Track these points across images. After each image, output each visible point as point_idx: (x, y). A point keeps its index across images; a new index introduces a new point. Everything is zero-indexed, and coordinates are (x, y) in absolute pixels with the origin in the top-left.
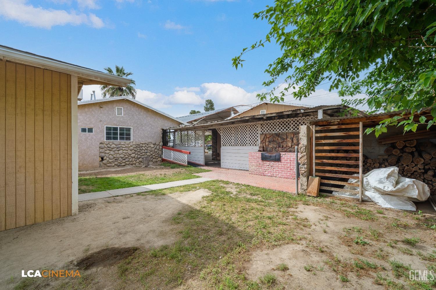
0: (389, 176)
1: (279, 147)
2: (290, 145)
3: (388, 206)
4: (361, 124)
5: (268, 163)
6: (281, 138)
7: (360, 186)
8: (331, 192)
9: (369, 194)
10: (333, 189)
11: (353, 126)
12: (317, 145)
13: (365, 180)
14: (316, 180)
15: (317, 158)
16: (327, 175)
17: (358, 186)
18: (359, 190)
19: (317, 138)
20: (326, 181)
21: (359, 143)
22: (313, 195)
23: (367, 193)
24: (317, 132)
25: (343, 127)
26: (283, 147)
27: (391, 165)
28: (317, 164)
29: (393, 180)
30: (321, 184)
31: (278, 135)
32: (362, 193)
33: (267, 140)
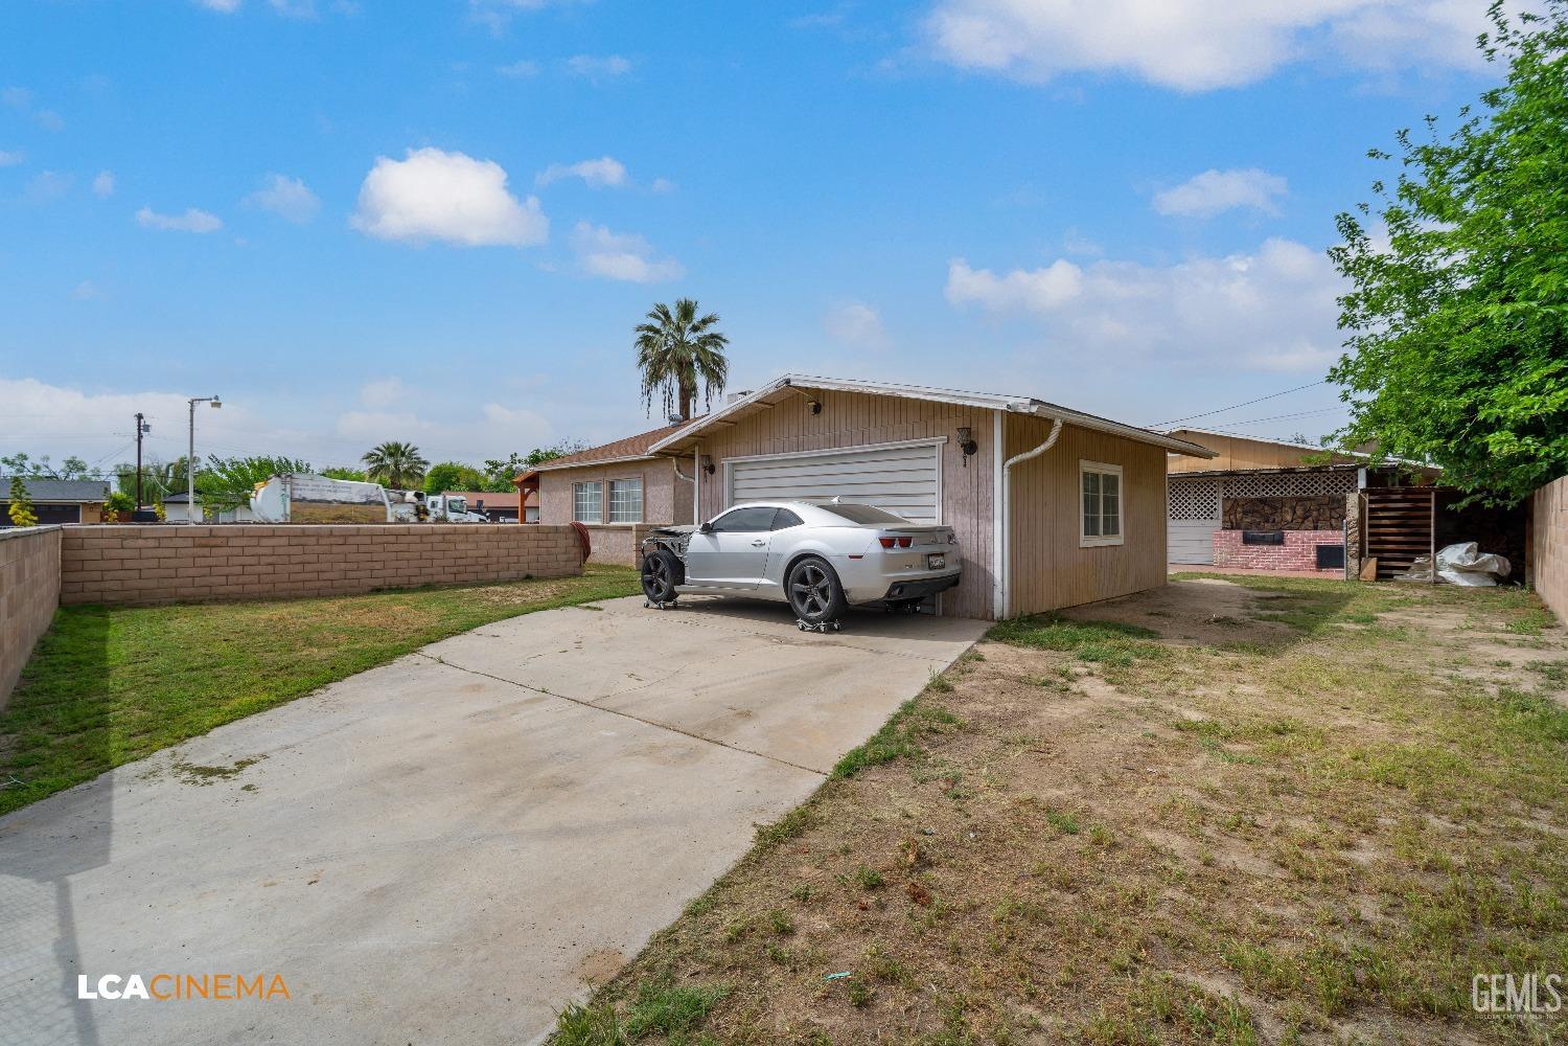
0: (1468, 551)
1: (1267, 521)
2: (1289, 518)
3: (1466, 584)
4: (1433, 494)
5: (1256, 548)
6: (1271, 507)
7: (1432, 566)
8: (1392, 576)
9: (1444, 573)
10: (1394, 572)
11: (1423, 496)
12: (1370, 518)
13: (1438, 558)
14: (1373, 562)
15: (1371, 534)
16: (1386, 555)
17: (1430, 566)
18: (1431, 571)
19: (1371, 510)
20: (1384, 563)
21: (1430, 516)
22: (1369, 579)
23: (1440, 573)
24: (1371, 502)
25: (1410, 497)
26: (1274, 521)
27: (1472, 540)
28: (1371, 543)
29: (1472, 555)
30: (1379, 568)
31: (1263, 501)
32: (1435, 575)
33: (1239, 509)
